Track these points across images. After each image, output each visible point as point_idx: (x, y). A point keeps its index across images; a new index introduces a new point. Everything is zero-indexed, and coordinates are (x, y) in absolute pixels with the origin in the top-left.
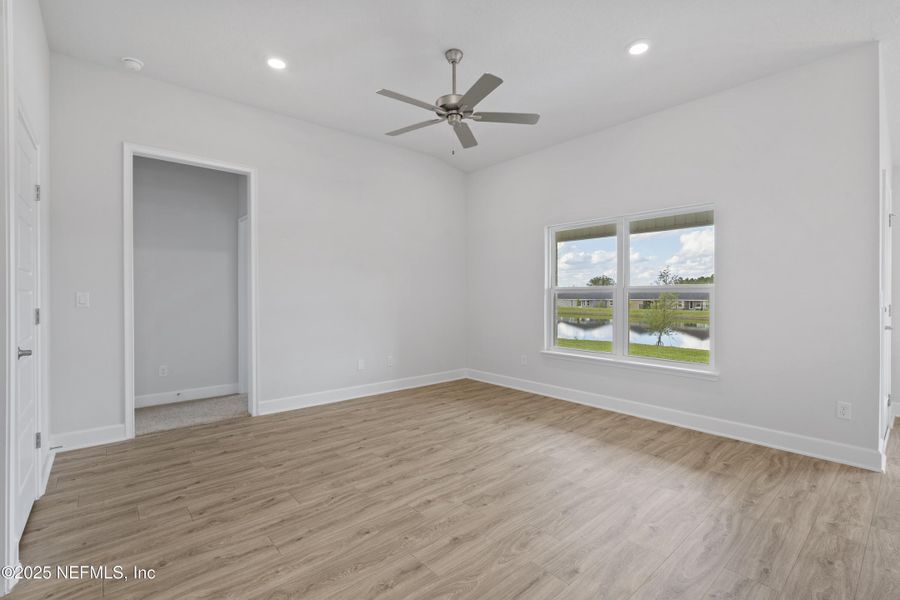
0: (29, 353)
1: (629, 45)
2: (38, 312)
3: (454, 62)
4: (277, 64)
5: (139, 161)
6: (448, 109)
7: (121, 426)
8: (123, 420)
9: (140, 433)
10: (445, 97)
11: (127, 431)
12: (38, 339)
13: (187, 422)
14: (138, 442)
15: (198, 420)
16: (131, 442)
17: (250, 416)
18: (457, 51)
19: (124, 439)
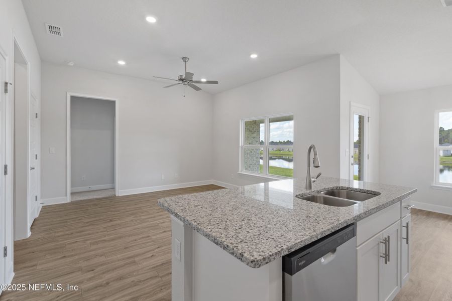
0: (34, 168)
1: (250, 55)
2: (36, 155)
3: (185, 62)
4: (121, 63)
5: (72, 98)
6: (183, 80)
7: (65, 197)
8: (66, 195)
9: (73, 200)
10: (181, 76)
11: (68, 199)
12: (37, 164)
13: (91, 197)
14: (72, 203)
15: (95, 197)
16: (69, 203)
17: (115, 196)
18: (186, 58)
19: (66, 202)
